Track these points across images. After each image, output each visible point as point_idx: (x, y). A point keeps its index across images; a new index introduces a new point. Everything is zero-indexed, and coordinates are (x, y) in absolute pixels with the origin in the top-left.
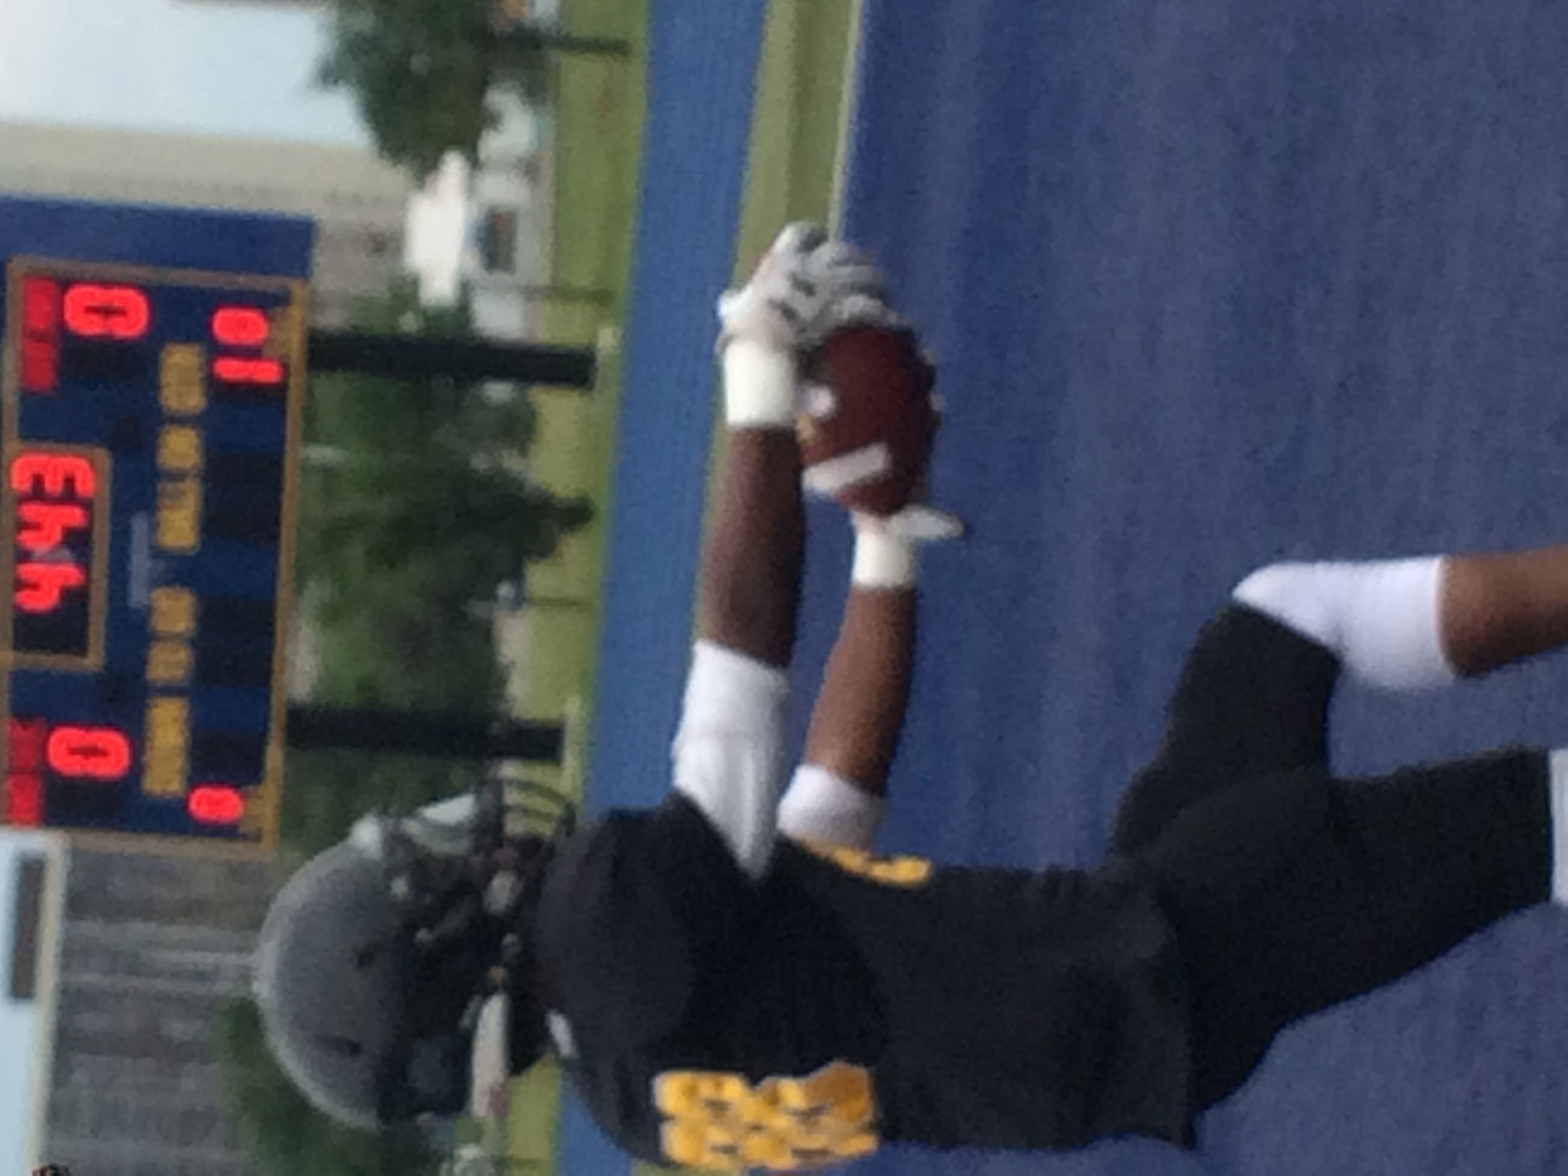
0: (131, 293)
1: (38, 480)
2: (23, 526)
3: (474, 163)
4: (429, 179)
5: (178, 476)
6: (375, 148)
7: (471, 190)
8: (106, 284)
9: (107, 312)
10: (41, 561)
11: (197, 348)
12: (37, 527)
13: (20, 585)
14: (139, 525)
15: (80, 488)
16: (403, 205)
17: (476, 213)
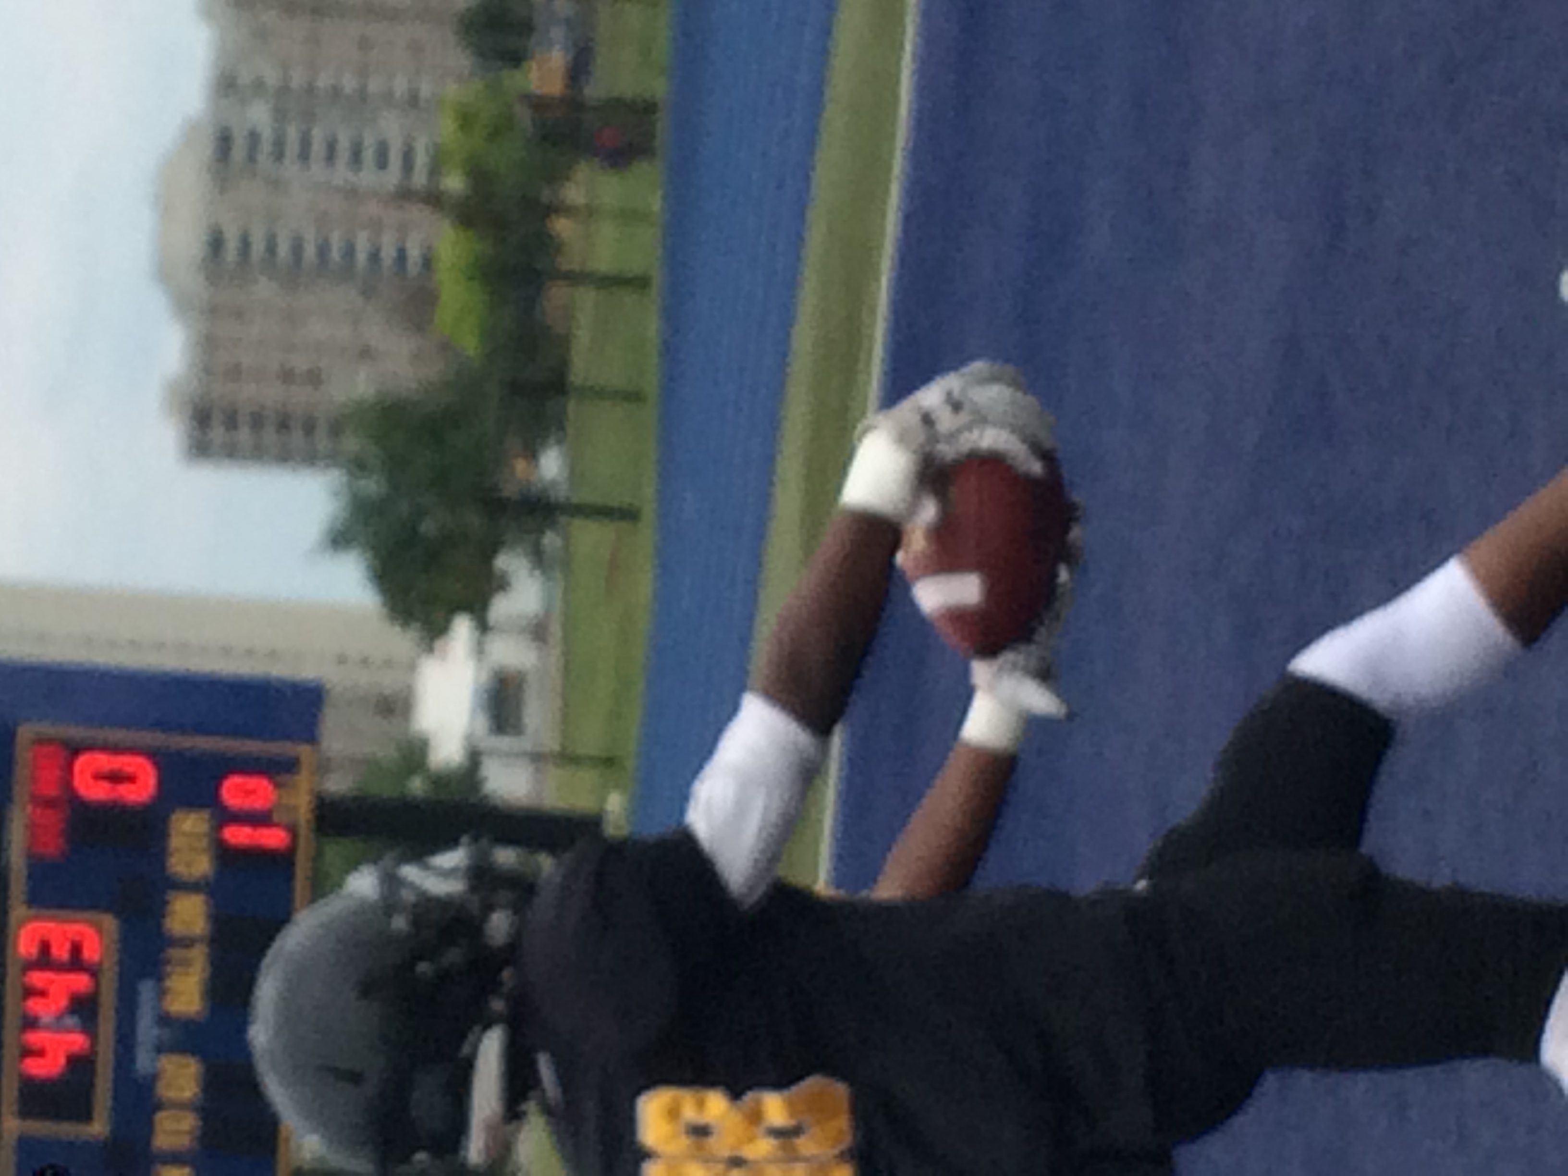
0: (140, 760)
1: (45, 947)
2: (30, 992)
3: (483, 626)
4: (438, 644)
5: (187, 943)
6: (385, 611)
7: (480, 651)
8: (116, 750)
9: (116, 778)
10: (47, 1028)
11: (205, 814)
12: (43, 994)
13: (27, 1052)
14: (146, 989)
15: (86, 954)
16: (412, 667)
17: (484, 677)
